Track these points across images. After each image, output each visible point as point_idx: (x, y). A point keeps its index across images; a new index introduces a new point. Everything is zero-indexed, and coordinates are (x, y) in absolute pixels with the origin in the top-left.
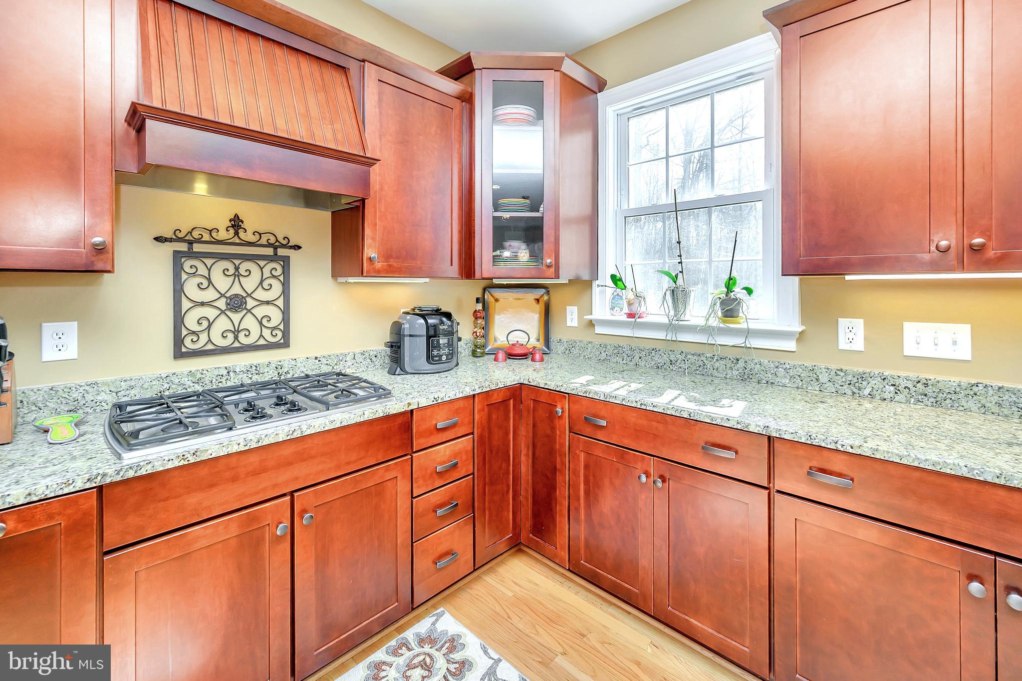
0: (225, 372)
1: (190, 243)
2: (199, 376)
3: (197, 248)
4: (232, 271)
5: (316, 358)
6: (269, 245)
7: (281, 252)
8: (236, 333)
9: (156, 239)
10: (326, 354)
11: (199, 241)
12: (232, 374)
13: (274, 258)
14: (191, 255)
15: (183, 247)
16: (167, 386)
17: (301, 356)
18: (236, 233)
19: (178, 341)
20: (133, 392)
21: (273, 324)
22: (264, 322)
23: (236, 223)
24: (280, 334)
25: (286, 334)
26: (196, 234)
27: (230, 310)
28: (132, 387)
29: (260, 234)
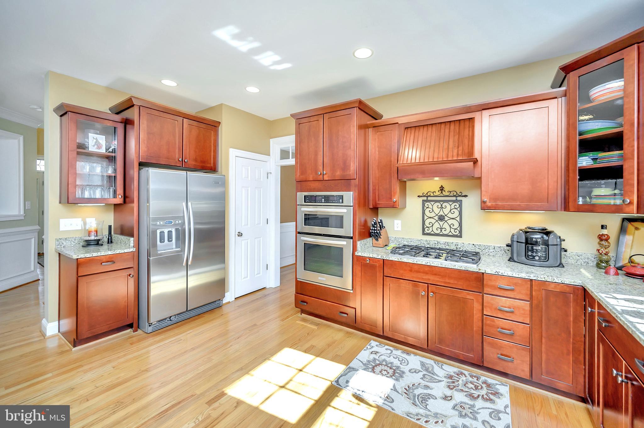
0: (437, 243)
1: (427, 197)
2: (429, 242)
3: (429, 198)
4: (440, 206)
5: (473, 245)
6: (454, 196)
7: (459, 198)
8: (441, 229)
9: (418, 196)
10: (479, 244)
11: (430, 196)
12: (439, 243)
13: (456, 201)
14: (427, 201)
15: (425, 198)
16: (420, 243)
17: (466, 243)
18: (442, 193)
19: (423, 230)
20: (411, 243)
21: (455, 227)
22: (452, 226)
23: (442, 189)
24: (458, 232)
25: (461, 232)
26: (429, 194)
27: (439, 220)
28: (411, 241)
29: (450, 192)
